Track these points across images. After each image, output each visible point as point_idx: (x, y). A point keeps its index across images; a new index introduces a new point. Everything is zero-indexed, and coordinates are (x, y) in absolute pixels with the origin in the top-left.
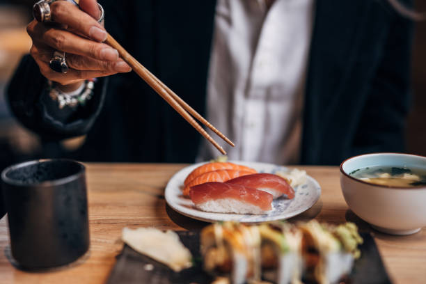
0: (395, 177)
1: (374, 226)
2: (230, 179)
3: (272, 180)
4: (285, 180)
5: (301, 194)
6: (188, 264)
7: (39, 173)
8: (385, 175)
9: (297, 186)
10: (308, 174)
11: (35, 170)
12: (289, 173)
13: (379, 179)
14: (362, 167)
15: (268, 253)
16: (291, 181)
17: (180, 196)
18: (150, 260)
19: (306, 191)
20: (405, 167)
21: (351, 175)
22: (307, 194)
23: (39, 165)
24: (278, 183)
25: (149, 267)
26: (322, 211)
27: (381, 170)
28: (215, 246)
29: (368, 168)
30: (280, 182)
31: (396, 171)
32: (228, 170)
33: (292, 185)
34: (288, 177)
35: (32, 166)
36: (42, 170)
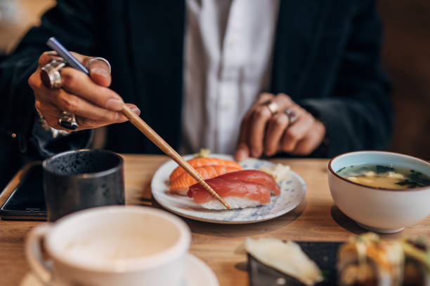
0: (380, 175)
1: (363, 225)
2: (217, 175)
3: (259, 177)
4: (270, 176)
5: (287, 190)
6: (319, 278)
7: (77, 162)
8: (371, 174)
9: (281, 182)
10: (292, 168)
12: (273, 169)
13: (364, 176)
14: (348, 165)
16: (276, 177)
17: (166, 193)
19: (290, 187)
20: (392, 165)
21: (339, 174)
22: (293, 191)
23: (77, 155)
24: (265, 180)
25: (281, 281)
26: (308, 207)
27: (365, 168)
29: (352, 166)
30: (267, 178)
31: (381, 169)
32: (214, 166)
33: (277, 181)
34: (274, 173)
35: (71, 156)
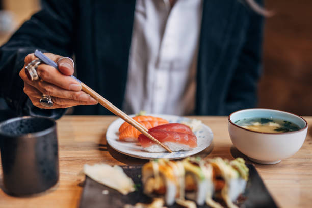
0: (264, 125)
1: (251, 158)
2: (151, 127)
3: (181, 128)
4: (188, 128)
5: (200, 137)
6: (132, 189)
7: (22, 126)
8: (257, 124)
9: (196, 132)
10: (203, 122)
11: (19, 124)
12: (190, 122)
13: (253, 126)
14: (241, 119)
15: (190, 180)
16: (192, 128)
17: (117, 140)
18: (105, 187)
19: (202, 135)
20: (271, 118)
21: (236, 124)
22: (204, 137)
23: (21, 121)
24: (185, 130)
25: (106, 192)
26: (214, 148)
27: (254, 120)
28: (153, 177)
29: (245, 119)
30: (186, 129)
31: (264, 121)
32: (150, 121)
33: (193, 130)
34: (191, 126)
35: (17, 122)
36: (23, 124)
